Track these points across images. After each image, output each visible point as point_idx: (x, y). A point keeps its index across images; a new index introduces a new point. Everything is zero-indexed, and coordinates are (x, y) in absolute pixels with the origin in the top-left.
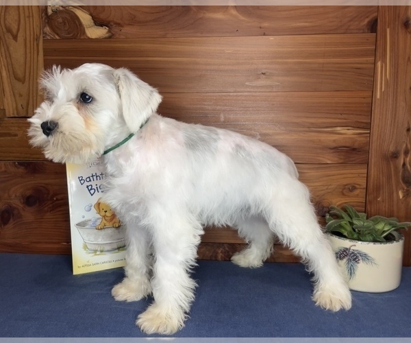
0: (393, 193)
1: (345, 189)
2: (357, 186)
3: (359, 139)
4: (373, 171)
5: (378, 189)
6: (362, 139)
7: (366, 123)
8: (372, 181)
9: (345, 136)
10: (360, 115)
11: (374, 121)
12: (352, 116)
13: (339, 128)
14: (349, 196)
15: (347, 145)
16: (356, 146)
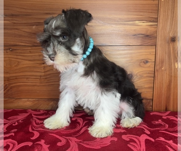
0: (172, 64)
1: (141, 62)
2: (149, 61)
3: (150, 29)
4: (159, 50)
5: (162, 62)
6: (152, 29)
7: (155, 18)
8: (158, 57)
9: (142, 27)
10: (151, 12)
11: (160, 16)
12: (145, 13)
13: (137, 22)
14: (144, 67)
15: (143, 33)
16: (148, 33)
